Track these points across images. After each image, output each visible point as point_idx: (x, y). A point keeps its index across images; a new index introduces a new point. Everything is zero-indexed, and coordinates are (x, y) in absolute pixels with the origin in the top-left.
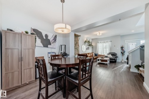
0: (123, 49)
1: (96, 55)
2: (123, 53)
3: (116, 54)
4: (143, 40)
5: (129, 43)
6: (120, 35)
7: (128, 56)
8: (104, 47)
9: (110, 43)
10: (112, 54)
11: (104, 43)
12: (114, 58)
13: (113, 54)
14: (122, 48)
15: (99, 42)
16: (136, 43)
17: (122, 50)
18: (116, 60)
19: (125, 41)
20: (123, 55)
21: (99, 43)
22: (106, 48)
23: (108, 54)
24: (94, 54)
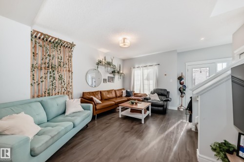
0: (182, 82)
1: (129, 94)
2: (182, 91)
3: (168, 93)
4: (222, 62)
5: (194, 70)
6: (176, 50)
7: (191, 101)
8: (145, 76)
9: (156, 68)
10: (160, 92)
11: (145, 68)
12: (161, 103)
13: (163, 92)
14: (180, 78)
15: (136, 66)
16: (208, 69)
17: (181, 84)
18: (165, 107)
19: (187, 64)
20: (183, 95)
21: (135, 69)
22: (148, 79)
23: (152, 93)
24: (124, 92)
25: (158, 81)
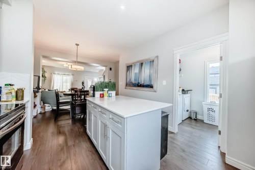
9: (72, 76)
19: (85, 77)
21: (55, 75)
22: (66, 82)
25: (72, 84)
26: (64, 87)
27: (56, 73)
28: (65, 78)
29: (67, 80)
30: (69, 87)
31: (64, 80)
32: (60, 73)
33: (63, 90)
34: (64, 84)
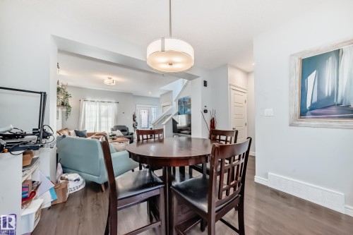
1: (79, 134)
3: (127, 128)
6: (132, 94)
11: (102, 104)
13: (123, 128)
18: (132, 139)
19: (137, 105)
21: (86, 103)
22: (107, 116)
23: (113, 130)
24: (72, 131)
25: (117, 118)
26: (103, 125)
27: (89, 99)
28: (104, 107)
29: (107, 111)
30: (111, 125)
31: (103, 112)
32: (96, 100)
33: (102, 131)
34: (103, 119)
